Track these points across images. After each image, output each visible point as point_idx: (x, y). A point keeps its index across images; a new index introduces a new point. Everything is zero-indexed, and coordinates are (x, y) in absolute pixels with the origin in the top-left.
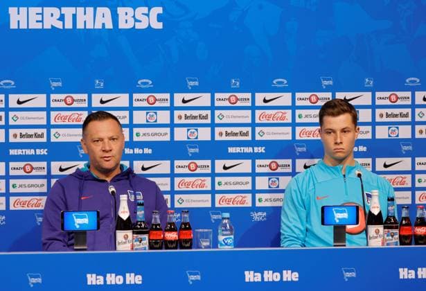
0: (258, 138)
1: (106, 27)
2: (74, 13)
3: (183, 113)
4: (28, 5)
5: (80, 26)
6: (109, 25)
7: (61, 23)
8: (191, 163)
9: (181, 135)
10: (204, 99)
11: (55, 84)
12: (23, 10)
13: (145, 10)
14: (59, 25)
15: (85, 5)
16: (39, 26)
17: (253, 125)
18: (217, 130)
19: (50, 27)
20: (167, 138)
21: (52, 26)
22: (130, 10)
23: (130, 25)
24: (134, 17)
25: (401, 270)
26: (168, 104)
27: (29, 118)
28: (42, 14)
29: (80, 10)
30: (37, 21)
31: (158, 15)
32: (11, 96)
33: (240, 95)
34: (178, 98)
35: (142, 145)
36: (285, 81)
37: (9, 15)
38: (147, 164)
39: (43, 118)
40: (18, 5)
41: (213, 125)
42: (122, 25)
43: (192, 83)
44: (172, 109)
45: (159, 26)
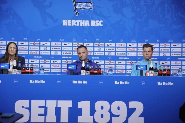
0: (127, 55)
3: (107, 48)
4: (68, 19)
5: (81, 25)
6: (89, 25)
7: (76, 24)
8: (109, 61)
9: (107, 54)
10: (113, 45)
11: (74, 40)
13: (98, 21)
14: (76, 25)
15: (82, 20)
16: (70, 25)
17: (126, 52)
18: (117, 53)
19: (73, 25)
20: (103, 55)
22: (94, 21)
23: (94, 25)
24: (95, 23)
25: (158, 82)
26: (103, 46)
28: (71, 22)
29: (81, 21)
31: (102, 22)
32: (63, 43)
33: (122, 44)
34: (106, 44)
35: (97, 56)
36: (135, 40)
37: (63, 22)
38: (98, 61)
39: (71, 49)
40: (65, 20)
41: (115, 52)
42: (92, 25)
45: (102, 25)
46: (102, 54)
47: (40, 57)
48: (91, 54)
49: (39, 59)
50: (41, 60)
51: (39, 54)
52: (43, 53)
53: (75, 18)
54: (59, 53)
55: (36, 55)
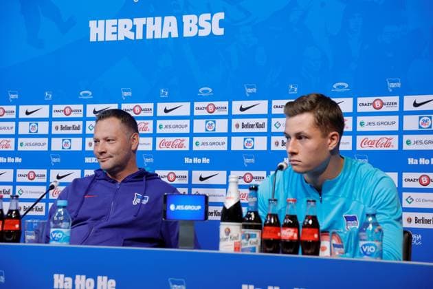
1: (172, 36)
2: (145, 23)
3: (240, 121)
4: (105, 18)
5: (149, 36)
6: (175, 34)
7: (133, 33)
8: (246, 174)
9: (238, 144)
10: (261, 107)
11: (126, 94)
12: (101, 22)
13: (208, 16)
14: (131, 36)
15: (154, 15)
16: (114, 38)
18: (274, 139)
19: (123, 39)
20: (224, 148)
21: (125, 37)
22: (194, 17)
23: (193, 34)
24: (198, 24)
26: (226, 113)
28: (117, 26)
29: (150, 20)
30: (113, 33)
31: (220, 21)
32: (88, 106)
34: (236, 105)
35: (201, 154)
37: (89, 28)
38: (205, 174)
40: (97, 19)
41: (269, 134)
42: (187, 34)
43: (250, 90)
44: (230, 117)
45: (219, 32)
46: (220, 145)
47: (18, 160)
48: (181, 145)
49: (14, 166)
50: (19, 172)
51: (13, 149)
52: (27, 145)
53: (130, 12)
54: (76, 145)
55: (6, 154)
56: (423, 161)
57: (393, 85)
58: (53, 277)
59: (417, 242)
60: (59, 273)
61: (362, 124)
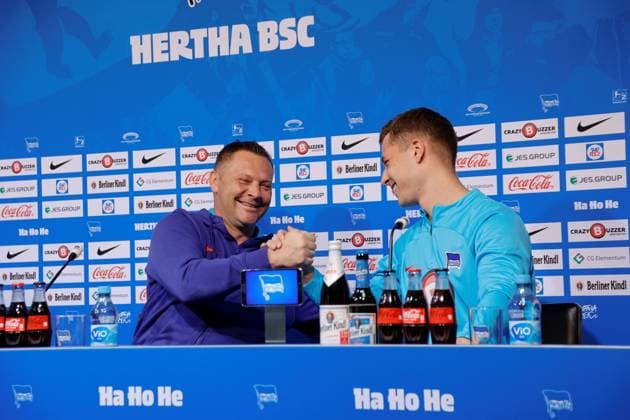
1: (245, 51)
2: (206, 36)
3: (343, 163)
4: (151, 32)
5: (213, 53)
6: (248, 49)
7: (191, 50)
8: (355, 235)
9: (342, 195)
10: (370, 142)
11: (185, 134)
12: (146, 38)
13: (291, 22)
14: (188, 54)
15: (218, 24)
16: (164, 58)
19: (178, 59)
20: (323, 201)
21: (180, 57)
22: (272, 24)
23: (272, 47)
24: (278, 33)
26: (323, 153)
27: (156, 182)
28: (168, 41)
29: (213, 31)
30: (163, 52)
31: (309, 27)
32: (135, 153)
34: (337, 141)
36: (486, 107)
37: (130, 47)
39: (171, 180)
40: (140, 32)
42: (264, 47)
43: (354, 121)
44: (329, 158)
45: (308, 42)
46: (318, 197)
47: (44, 232)
49: (40, 241)
50: (46, 247)
51: (36, 217)
52: (55, 211)
53: (185, 20)
54: (121, 207)
55: (27, 224)
56: (594, 205)
57: (549, 103)
58: (97, 390)
59: (592, 315)
60: (106, 385)
61: (509, 159)
